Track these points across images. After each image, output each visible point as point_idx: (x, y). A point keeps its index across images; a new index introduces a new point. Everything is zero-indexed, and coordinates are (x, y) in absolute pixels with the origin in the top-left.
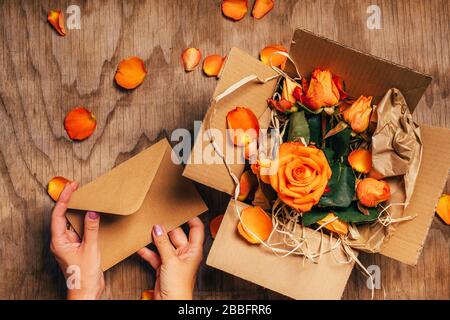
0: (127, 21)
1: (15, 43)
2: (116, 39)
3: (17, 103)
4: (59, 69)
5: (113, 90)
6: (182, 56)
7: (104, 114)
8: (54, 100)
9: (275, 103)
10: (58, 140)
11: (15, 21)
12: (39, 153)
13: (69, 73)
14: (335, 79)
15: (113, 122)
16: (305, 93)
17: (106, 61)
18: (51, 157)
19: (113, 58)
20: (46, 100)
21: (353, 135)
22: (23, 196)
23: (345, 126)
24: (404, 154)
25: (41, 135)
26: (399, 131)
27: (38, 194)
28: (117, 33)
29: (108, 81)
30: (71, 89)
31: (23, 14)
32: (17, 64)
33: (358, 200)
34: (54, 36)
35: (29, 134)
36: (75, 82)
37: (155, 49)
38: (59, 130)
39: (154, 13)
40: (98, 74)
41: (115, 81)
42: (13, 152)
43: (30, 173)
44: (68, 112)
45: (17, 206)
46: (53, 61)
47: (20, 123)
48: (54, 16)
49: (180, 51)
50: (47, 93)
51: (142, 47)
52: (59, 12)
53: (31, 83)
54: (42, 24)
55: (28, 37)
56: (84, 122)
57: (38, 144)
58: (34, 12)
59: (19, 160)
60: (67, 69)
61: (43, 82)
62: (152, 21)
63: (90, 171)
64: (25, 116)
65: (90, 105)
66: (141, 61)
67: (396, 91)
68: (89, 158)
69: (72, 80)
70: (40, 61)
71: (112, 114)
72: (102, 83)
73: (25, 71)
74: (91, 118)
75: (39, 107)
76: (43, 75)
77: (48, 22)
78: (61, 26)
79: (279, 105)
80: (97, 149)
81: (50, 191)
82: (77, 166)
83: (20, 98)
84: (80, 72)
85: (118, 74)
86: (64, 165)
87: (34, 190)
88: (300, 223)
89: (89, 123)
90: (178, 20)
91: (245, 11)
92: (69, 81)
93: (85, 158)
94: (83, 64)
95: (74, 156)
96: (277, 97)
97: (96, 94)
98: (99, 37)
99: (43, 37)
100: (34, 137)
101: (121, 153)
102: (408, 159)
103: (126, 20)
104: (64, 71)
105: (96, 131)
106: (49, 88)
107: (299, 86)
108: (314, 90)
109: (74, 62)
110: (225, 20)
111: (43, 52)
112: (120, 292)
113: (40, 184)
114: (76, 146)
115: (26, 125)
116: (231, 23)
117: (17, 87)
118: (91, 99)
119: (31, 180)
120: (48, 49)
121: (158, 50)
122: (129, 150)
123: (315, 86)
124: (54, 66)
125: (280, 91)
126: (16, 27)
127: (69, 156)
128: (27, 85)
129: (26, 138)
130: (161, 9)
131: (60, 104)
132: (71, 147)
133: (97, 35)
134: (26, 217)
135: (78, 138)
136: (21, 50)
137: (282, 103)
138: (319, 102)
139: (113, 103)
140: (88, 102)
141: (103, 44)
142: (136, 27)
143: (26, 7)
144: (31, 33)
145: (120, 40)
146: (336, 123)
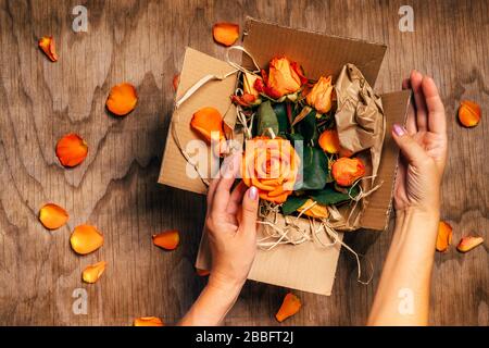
0: (119, 47)
1: (7, 70)
2: (108, 65)
3: (9, 130)
4: (50, 95)
5: (105, 116)
6: (174, 81)
7: (96, 141)
8: (46, 126)
9: (238, 98)
10: (50, 166)
11: (6, 46)
12: (31, 180)
13: (61, 98)
14: (293, 65)
15: (105, 148)
16: (265, 83)
17: (98, 87)
18: (43, 184)
19: (105, 84)
20: (38, 126)
21: (319, 116)
22: (15, 222)
23: (310, 110)
24: (367, 126)
25: (32, 161)
26: (360, 105)
27: (30, 221)
28: (109, 60)
29: (100, 107)
30: (63, 115)
31: (15, 40)
32: (9, 91)
33: (334, 182)
34: (46, 62)
35: (21, 161)
36: (67, 108)
37: (147, 75)
38: (51, 157)
39: (145, 39)
40: (89, 101)
41: (106, 107)
42: (6, 179)
43: (22, 199)
44: (59, 138)
45: (9, 233)
46: (45, 87)
47: (12, 150)
48: (45, 42)
49: (172, 78)
50: (39, 119)
51: (134, 73)
52: (51, 38)
53: (23, 110)
54: (33, 50)
55: (19, 63)
56: (75, 148)
57: (30, 171)
58: (26, 38)
59: (11, 187)
60: (59, 95)
61: (35, 109)
62: (143, 47)
63: (82, 198)
64: (16, 143)
65: (82, 132)
66: (133, 87)
67: (351, 66)
68: (80, 185)
69: (64, 107)
70: (31, 86)
71: (104, 140)
72: (93, 109)
73: (17, 97)
74: (82, 144)
75: (30, 134)
76: (35, 101)
77: (40, 48)
78: (53, 52)
79: (243, 100)
80: (89, 175)
81: (42, 218)
82: (69, 194)
83: (12, 124)
84: (71, 98)
85: (110, 101)
86: (56, 191)
87: (26, 218)
88: (281, 212)
89: (81, 150)
90: (170, 46)
91: (236, 36)
92: (60, 108)
93: (76, 185)
94: (74, 91)
95: (66, 182)
96: (239, 94)
97: (88, 120)
98: (91, 64)
99: (34, 63)
100: (25, 164)
101: (113, 180)
102: (372, 131)
103: (117, 46)
104: (56, 98)
105: (88, 158)
106: (40, 114)
107: (260, 78)
108: (275, 79)
109: (66, 88)
110: (216, 46)
111: (34, 78)
112: (112, 320)
113: (32, 211)
114: (68, 173)
115: (18, 151)
116: (223, 49)
117: (9, 113)
118: (84, 125)
119: (24, 207)
120: (40, 76)
121: (149, 76)
122: (121, 177)
123: (274, 75)
124: (46, 92)
125: (241, 86)
126: (8, 53)
127: (61, 183)
128: (19, 111)
129: (18, 164)
130: (153, 35)
131: (52, 131)
132: (63, 174)
133: (88, 60)
134: (18, 244)
135: (70, 164)
136: (12, 76)
137: (246, 97)
138: (281, 90)
139: (104, 130)
140: (80, 129)
141: (95, 70)
142: (127, 53)
143: (18, 33)
144: (23, 60)
145: (112, 66)
146: (300, 109)
